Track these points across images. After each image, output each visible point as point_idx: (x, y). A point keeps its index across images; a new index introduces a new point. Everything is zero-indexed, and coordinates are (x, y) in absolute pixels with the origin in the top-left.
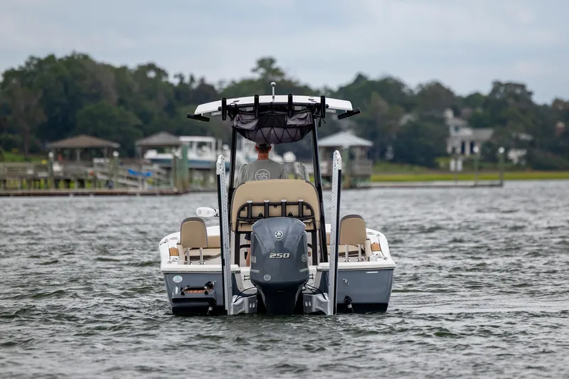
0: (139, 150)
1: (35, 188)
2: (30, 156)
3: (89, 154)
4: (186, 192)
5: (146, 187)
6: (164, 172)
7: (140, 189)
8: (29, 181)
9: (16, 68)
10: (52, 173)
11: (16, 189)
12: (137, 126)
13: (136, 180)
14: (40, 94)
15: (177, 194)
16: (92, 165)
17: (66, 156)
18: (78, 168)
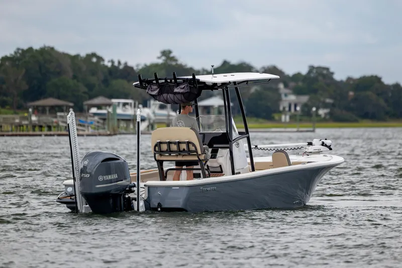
0: (86, 108)
1: (20, 131)
2: (17, 111)
3: (54, 109)
4: (115, 134)
5: (90, 131)
6: (101, 121)
7: (86, 132)
8: (16, 127)
9: (8, 55)
10: (31, 121)
11: (8, 131)
12: (85, 93)
13: (84, 126)
14: (24, 71)
15: (110, 135)
16: (56, 117)
17: (40, 110)
18: (47, 119)
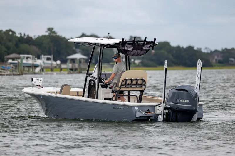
0: (6, 60)
4: (22, 74)
5: (8, 73)
6: (14, 67)
7: (6, 73)
12: (5, 51)
13: (5, 70)
15: (19, 75)
